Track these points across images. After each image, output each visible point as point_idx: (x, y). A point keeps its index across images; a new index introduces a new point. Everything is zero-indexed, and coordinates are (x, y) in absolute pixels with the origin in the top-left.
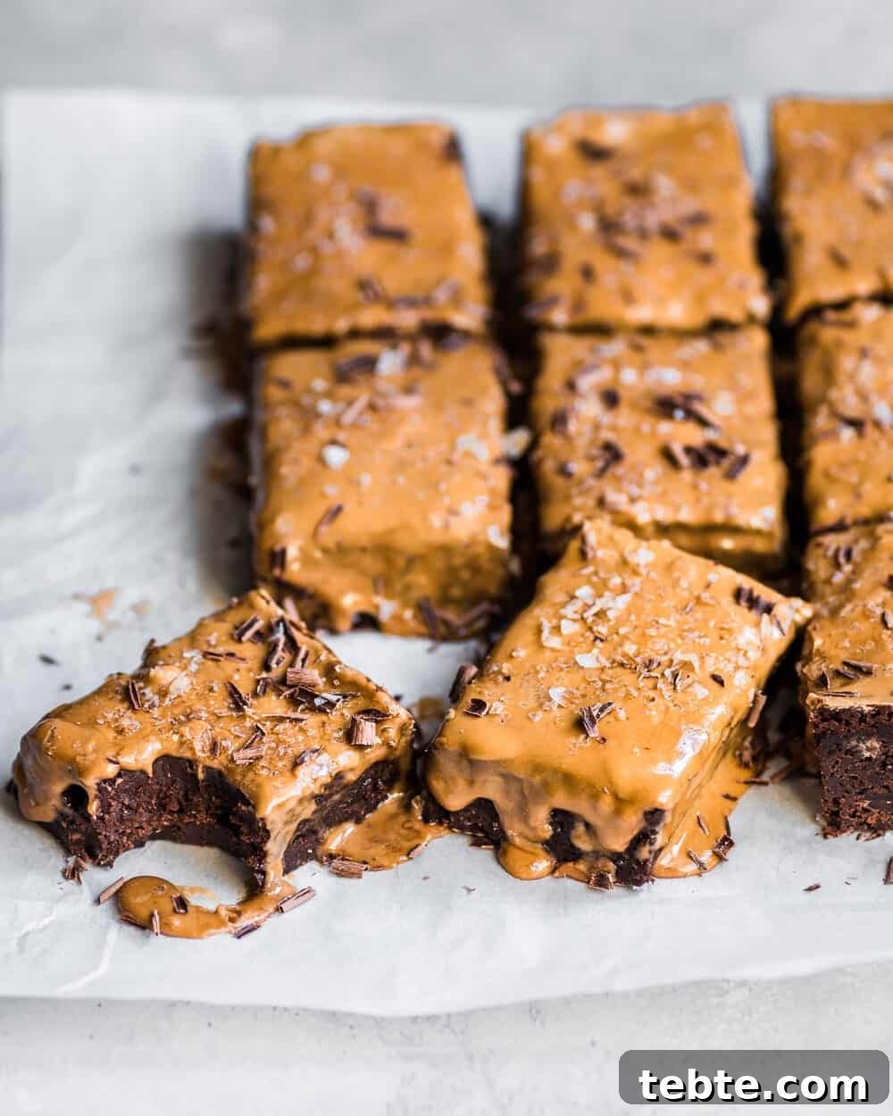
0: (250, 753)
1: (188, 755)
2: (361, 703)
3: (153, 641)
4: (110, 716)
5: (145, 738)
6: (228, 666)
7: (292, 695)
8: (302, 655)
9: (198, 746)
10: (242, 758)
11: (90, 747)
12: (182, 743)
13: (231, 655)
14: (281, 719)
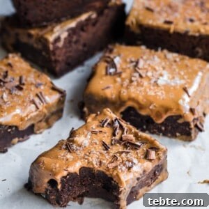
0: (114, 164)
1: (92, 166)
2: (149, 145)
3: (73, 128)
4: (62, 154)
5: (76, 161)
6: (101, 136)
7: (125, 144)
8: (125, 130)
9: (94, 163)
10: (111, 166)
11: (58, 165)
12: (89, 163)
13: (101, 132)
14: (122, 153)
